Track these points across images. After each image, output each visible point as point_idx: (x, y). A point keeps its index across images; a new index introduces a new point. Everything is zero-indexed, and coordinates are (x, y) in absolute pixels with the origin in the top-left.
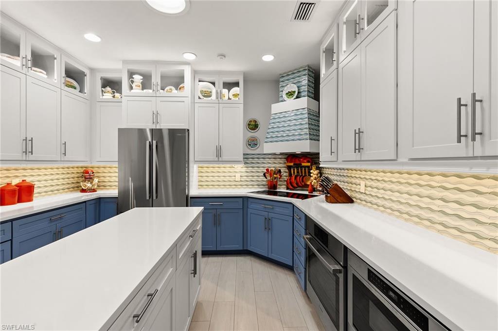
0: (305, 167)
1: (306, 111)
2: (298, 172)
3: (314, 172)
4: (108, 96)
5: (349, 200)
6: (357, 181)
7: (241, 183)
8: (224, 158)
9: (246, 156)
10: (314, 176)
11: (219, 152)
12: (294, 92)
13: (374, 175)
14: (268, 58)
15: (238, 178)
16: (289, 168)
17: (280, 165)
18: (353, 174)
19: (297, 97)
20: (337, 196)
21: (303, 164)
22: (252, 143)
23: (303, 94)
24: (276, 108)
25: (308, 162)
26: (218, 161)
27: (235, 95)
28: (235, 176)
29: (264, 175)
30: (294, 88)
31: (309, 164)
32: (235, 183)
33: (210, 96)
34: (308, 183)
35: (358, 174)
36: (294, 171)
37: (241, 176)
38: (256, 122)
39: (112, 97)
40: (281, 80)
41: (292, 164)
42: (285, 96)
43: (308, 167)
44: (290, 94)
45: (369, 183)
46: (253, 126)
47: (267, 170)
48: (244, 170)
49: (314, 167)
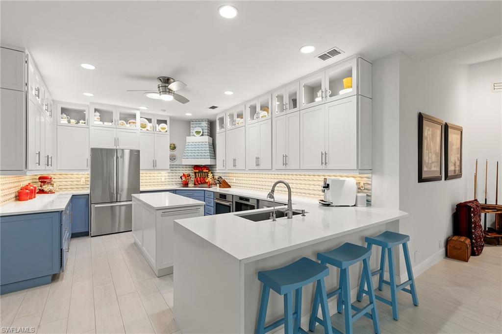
0: (205, 172)
1: (207, 143)
2: (201, 175)
3: (210, 175)
4: (64, 121)
5: (230, 187)
6: (232, 178)
7: (165, 183)
8: (158, 167)
9: (172, 166)
10: (210, 177)
11: (155, 164)
12: (200, 132)
13: (239, 175)
14: (189, 115)
15: (163, 180)
16: (195, 173)
17: (190, 172)
18: (231, 175)
19: (202, 135)
20: (224, 185)
21: (204, 171)
22: (173, 158)
23: (205, 134)
24: (189, 139)
25: (207, 170)
26: (154, 170)
27: (163, 129)
28: (161, 179)
29: (181, 177)
30: (200, 130)
31: (208, 171)
32: (161, 183)
33: (145, 127)
34: (207, 181)
35: (233, 175)
36: (199, 175)
37: (165, 179)
38: (174, 145)
39: (67, 122)
40: (192, 123)
41: (197, 171)
42: (194, 133)
43: (207, 172)
44: (198, 132)
45: (237, 178)
46: (173, 148)
47: (184, 174)
48: (167, 174)
49: (210, 173)
